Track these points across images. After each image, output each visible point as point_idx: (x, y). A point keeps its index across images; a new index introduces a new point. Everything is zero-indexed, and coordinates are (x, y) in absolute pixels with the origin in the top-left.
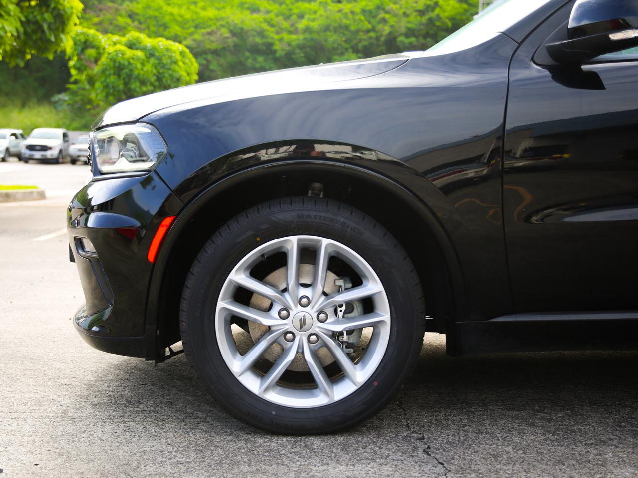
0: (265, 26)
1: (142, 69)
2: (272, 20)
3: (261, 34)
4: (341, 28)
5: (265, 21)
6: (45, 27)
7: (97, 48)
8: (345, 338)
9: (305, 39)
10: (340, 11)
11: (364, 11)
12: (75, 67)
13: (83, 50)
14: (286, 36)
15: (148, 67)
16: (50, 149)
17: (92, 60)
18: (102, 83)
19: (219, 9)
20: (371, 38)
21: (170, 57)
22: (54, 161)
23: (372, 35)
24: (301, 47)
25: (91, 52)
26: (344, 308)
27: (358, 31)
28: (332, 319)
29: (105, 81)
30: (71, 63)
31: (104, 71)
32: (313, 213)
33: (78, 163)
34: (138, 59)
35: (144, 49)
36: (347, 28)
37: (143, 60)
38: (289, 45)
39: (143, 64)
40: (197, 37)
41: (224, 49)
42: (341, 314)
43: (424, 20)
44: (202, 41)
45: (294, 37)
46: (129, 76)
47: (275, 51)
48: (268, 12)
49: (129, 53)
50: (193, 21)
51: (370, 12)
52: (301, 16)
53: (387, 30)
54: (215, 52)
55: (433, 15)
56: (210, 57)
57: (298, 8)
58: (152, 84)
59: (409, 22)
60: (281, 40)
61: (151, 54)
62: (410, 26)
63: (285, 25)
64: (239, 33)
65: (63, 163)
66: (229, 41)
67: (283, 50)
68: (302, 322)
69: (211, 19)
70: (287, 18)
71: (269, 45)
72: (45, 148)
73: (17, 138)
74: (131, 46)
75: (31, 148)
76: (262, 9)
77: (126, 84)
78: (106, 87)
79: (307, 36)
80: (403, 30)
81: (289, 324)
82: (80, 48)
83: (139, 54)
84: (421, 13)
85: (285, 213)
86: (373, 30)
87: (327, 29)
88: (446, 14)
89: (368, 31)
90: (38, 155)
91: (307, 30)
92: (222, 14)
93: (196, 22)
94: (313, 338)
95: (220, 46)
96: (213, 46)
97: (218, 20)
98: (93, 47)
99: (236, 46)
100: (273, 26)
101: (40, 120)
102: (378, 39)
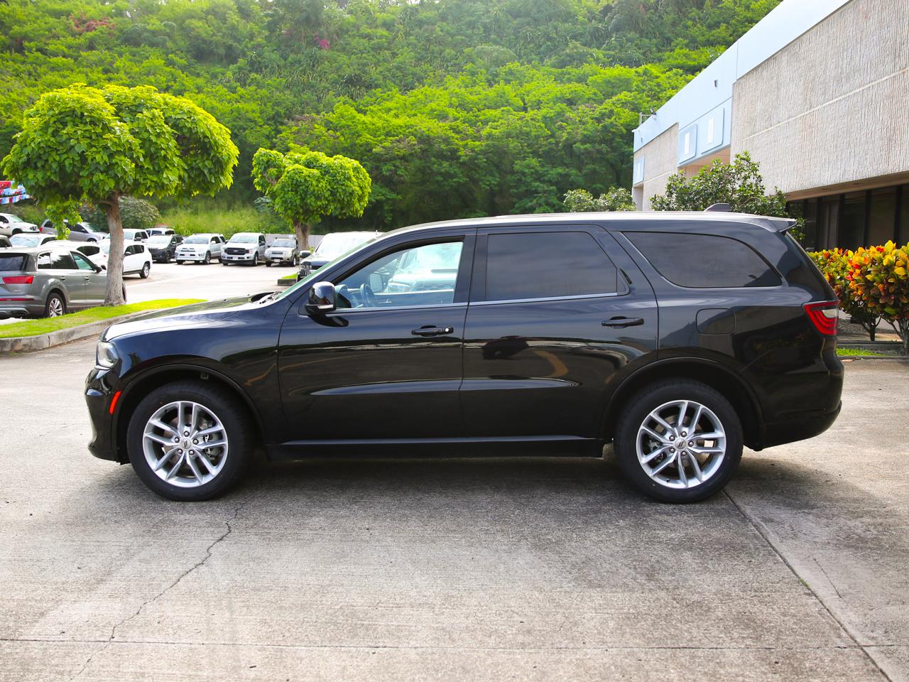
0: (450, 133)
1: (317, 186)
2: (458, 126)
3: (446, 140)
4: (521, 135)
5: (451, 128)
6: (206, 172)
7: (278, 167)
8: (209, 452)
9: (487, 145)
10: (521, 119)
11: (545, 117)
12: (258, 184)
13: (265, 169)
14: (470, 142)
15: (323, 184)
16: (248, 251)
17: (274, 177)
18: (281, 199)
19: (409, 116)
20: (550, 143)
21: (344, 174)
22: (251, 263)
23: (552, 140)
24: (484, 153)
25: (273, 171)
26: (208, 437)
27: (537, 137)
28: (201, 442)
29: (283, 197)
30: (256, 180)
31: (282, 188)
32: (186, 390)
33: (272, 265)
34: (314, 176)
35: (320, 167)
36: (528, 134)
37: (319, 177)
38: (473, 151)
39: (318, 181)
40: (387, 144)
41: (411, 154)
42: (206, 440)
43: (600, 127)
44: (392, 148)
45: (477, 143)
46: (306, 192)
47: (460, 156)
48: (456, 119)
49: (306, 171)
50: (384, 128)
51: (551, 118)
52: (485, 123)
53: (565, 136)
54: (403, 158)
55: (608, 121)
56: (398, 163)
57: (484, 114)
58: (326, 199)
59: (584, 130)
60: (465, 146)
61: (326, 171)
62: (585, 132)
63: (471, 131)
64: (425, 140)
65: (260, 264)
66: (416, 147)
67: (466, 156)
68: (186, 444)
69: (401, 127)
70: (472, 124)
71: (454, 152)
72: (242, 251)
73: (218, 242)
74: (309, 165)
75: (229, 251)
76: (451, 116)
77: (302, 199)
78: (285, 202)
79: (490, 142)
80: (579, 137)
81: (179, 445)
82: (263, 167)
83: (315, 171)
84: (598, 120)
85: (173, 389)
86: (552, 136)
87: (508, 135)
88: (621, 121)
89: (547, 137)
90: (235, 258)
91: (490, 136)
92: (412, 121)
93: (387, 130)
94: (192, 452)
95: (408, 153)
96: (402, 152)
97: (408, 127)
98: (274, 167)
99: (423, 151)
100: (458, 132)
101: (242, 223)
102: (557, 143)
